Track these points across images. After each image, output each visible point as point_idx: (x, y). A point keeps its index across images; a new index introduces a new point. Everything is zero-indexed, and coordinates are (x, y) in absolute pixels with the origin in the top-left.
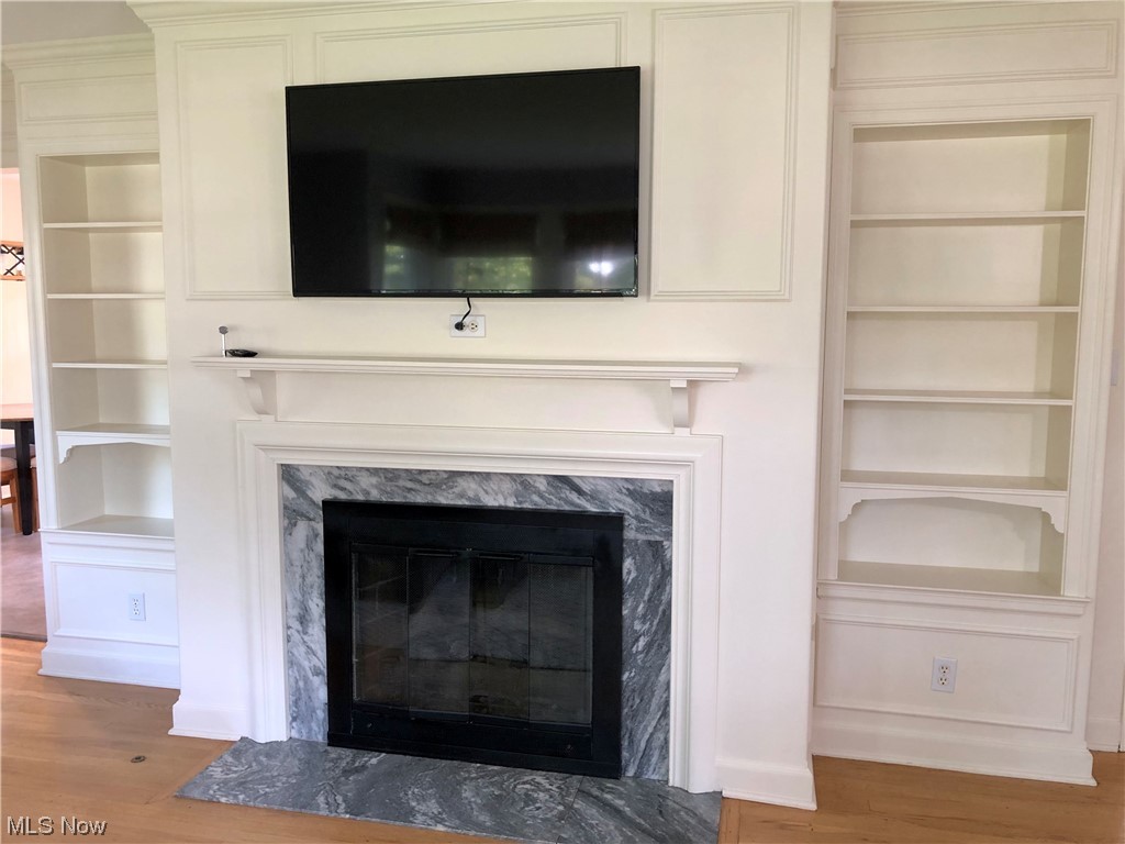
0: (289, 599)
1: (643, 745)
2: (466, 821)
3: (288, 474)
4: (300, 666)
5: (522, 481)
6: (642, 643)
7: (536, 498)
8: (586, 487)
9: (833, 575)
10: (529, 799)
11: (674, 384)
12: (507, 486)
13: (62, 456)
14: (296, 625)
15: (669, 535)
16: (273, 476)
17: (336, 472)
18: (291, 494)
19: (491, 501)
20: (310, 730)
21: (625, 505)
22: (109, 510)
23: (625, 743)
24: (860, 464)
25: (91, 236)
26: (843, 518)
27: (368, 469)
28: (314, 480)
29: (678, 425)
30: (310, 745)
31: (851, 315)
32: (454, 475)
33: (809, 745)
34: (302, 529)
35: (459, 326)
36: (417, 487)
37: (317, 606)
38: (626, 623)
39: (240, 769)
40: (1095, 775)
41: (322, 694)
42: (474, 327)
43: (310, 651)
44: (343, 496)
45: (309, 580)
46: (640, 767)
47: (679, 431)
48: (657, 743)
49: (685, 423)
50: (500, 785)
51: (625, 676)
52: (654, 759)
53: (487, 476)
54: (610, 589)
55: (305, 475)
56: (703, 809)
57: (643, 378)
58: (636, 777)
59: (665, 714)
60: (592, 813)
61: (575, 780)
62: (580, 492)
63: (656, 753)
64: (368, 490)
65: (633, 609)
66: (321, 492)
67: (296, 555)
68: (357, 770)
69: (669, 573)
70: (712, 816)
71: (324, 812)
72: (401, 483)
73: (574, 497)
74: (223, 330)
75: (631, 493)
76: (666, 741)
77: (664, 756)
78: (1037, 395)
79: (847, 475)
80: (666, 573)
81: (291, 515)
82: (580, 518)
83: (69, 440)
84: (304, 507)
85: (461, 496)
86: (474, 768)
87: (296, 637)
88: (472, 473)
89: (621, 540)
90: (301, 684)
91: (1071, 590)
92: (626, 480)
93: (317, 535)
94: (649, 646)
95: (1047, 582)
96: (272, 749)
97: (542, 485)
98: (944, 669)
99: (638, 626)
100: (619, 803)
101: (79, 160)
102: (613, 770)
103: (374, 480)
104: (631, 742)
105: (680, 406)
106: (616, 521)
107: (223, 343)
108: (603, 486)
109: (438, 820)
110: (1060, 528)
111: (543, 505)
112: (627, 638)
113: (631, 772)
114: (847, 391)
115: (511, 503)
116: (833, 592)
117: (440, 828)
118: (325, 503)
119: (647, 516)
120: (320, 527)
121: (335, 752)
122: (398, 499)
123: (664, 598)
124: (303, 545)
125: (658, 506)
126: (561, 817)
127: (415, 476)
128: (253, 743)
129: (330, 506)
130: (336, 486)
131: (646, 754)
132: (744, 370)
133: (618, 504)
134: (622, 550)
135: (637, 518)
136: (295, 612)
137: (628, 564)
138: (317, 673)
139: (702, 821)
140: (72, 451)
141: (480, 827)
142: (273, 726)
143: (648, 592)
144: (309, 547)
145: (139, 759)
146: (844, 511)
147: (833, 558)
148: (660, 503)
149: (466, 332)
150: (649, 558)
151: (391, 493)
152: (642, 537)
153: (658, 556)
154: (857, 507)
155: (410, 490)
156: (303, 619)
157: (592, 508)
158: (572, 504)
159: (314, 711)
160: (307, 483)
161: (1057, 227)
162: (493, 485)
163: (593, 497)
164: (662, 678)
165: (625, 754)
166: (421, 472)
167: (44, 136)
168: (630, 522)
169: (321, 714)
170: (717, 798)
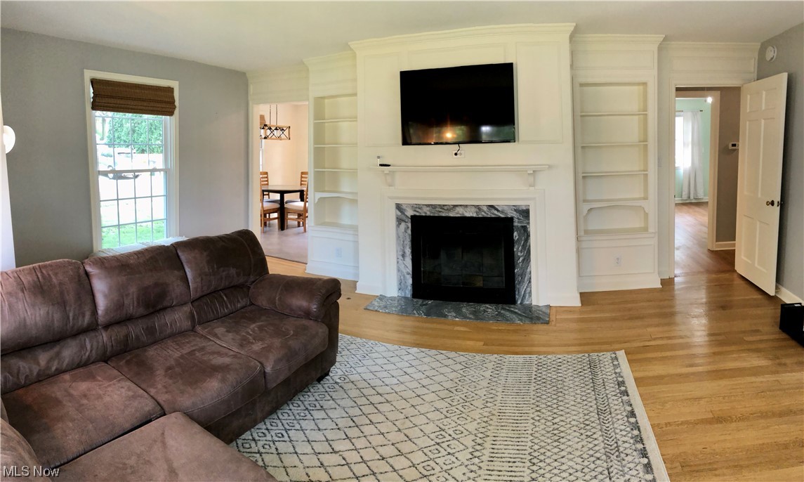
0: (399, 249)
1: (523, 293)
2: (465, 317)
3: (399, 207)
4: (402, 272)
5: (478, 207)
6: (521, 259)
7: (483, 213)
8: (500, 209)
9: (582, 233)
10: (485, 311)
11: (529, 172)
12: (474, 209)
13: (316, 201)
14: (401, 258)
15: (529, 223)
16: (394, 206)
17: (415, 206)
18: (399, 213)
19: (467, 215)
20: (405, 293)
21: (514, 214)
22: (327, 220)
23: (517, 293)
24: (589, 198)
25: (326, 124)
26: (585, 214)
27: (426, 205)
28: (407, 209)
29: (530, 186)
30: (406, 298)
31: (583, 147)
32: (455, 206)
33: (578, 290)
34: (403, 225)
35: (456, 154)
36: (443, 211)
37: (408, 251)
38: (516, 253)
39: (383, 304)
40: (661, 284)
41: (410, 281)
42: (461, 154)
43: (406, 266)
44: (418, 214)
45: (405, 242)
46: (522, 300)
47: (531, 188)
48: (527, 292)
49: (532, 185)
50: (475, 308)
51: (516, 271)
52: (527, 297)
53: (466, 206)
54: (510, 243)
55: (404, 207)
56: (544, 310)
57: (518, 171)
58: (521, 303)
59: (530, 282)
60: (508, 314)
61: (500, 305)
62: (498, 210)
63: (527, 295)
64: (426, 212)
65: (517, 249)
66: (410, 213)
67: (401, 234)
68: (424, 305)
69: (529, 236)
70: (548, 311)
71: (417, 316)
72: (437, 209)
73: (496, 212)
74: (379, 157)
75: (515, 210)
76: (531, 291)
77: (530, 296)
78: (640, 171)
79: (585, 201)
80: (528, 236)
81: (399, 221)
82: (499, 219)
83: (319, 195)
84: (404, 218)
85: (457, 213)
86: (465, 304)
87: (400, 262)
88: (461, 205)
89: (513, 226)
90: (402, 278)
91: (651, 230)
92: (514, 206)
93: (408, 228)
94: (523, 260)
95: (645, 229)
96: (392, 299)
97: (485, 209)
98: (618, 259)
99: (519, 254)
100: (517, 311)
101: (323, 98)
102: (513, 302)
103: (428, 209)
104: (519, 292)
105: (531, 179)
106: (511, 219)
107: (379, 162)
108: (506, 208)
109: (455, 317)
110: (647, 212)
111: (485, 215)
112: (516, 258)
113: (519, 302)
114: (583, 173)
115: (475, 215)
116: (582, 239)
117: (457, 319)
118: (411, 216)
119: (521, 218)
120: (410, 225)
121: (415, 300)
122: (436, 215)
123: (528, 244)
124: (403, 230)
125: (525, 214)
126: (497, 315)
127: (442, 207)
128: (385, 297)
129: (414, 218)
130: (415, 211)
131: (524, 296)
132: (550, 167)
133: (511, 214)
134: (513, 229)
135: (518, 218)
136: (401, 253)
137: (515, 234)
138: (408, 274)
139: (544, 312)
140: (320, 199)
141: (470, 318)
142: (392, 291)
143: (522, 243)
144: (406, 231)
145: (349, 299)
146: (585, 212)
147: (582, 228)
148: (525, 213)
149: (458, 156)
150: (522, 231)
151: (434, 213)
152: (519, 225)
153: (525, 231)
154: (590, 210)
155: (440, 212)
156: (403, 256)
157: (502, 216)
158: (495, 214)
159: (407, 287)
160: (405, 210)
161: (642, 116)
162: (468, 209)
163: (502, 212)
164: (528, 270)
165: (517, 296)
166: (444, 205)
167: (316, 90)
168: (516, 220)
169: (410, 288)
170: (549, 307)
